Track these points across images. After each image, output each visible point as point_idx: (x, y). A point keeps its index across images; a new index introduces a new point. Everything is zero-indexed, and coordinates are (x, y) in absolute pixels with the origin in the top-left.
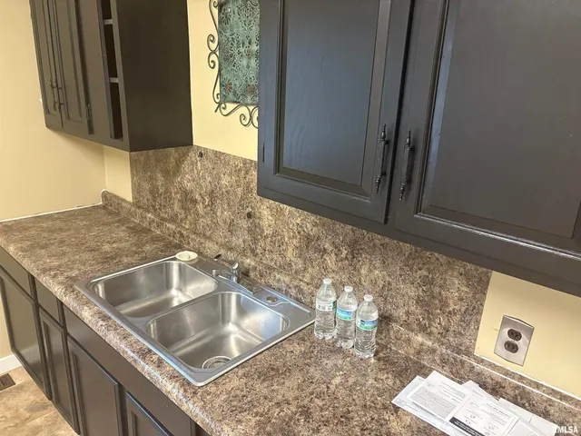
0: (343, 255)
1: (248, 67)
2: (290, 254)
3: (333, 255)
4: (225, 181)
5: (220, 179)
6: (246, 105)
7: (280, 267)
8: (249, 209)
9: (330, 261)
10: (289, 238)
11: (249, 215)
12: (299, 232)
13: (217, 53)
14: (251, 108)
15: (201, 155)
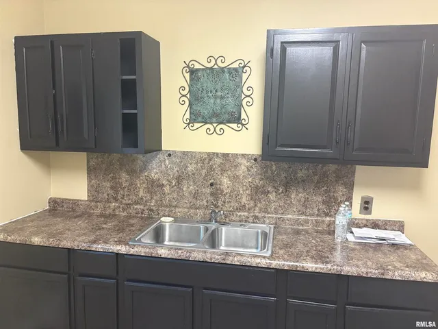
0: (280, 191)
1: (214, 103)
2: (244, 200)
3: (274, 193)
4: (191, 168)
5: (187, 167)
6: (211, 123)
7: (237, 209)
8: (212, 181)
9: (272, 196)
10: (243, 191)
11: (212, 185)
12: (250, 186)
13: (188, 96)
14: (215, 125)
15: (170, 155)
